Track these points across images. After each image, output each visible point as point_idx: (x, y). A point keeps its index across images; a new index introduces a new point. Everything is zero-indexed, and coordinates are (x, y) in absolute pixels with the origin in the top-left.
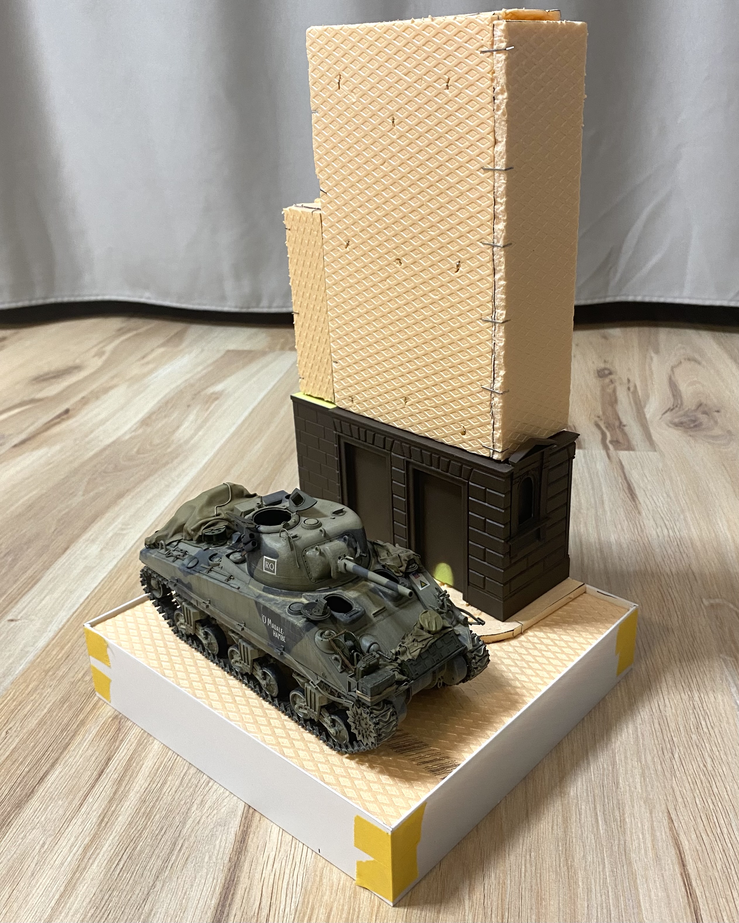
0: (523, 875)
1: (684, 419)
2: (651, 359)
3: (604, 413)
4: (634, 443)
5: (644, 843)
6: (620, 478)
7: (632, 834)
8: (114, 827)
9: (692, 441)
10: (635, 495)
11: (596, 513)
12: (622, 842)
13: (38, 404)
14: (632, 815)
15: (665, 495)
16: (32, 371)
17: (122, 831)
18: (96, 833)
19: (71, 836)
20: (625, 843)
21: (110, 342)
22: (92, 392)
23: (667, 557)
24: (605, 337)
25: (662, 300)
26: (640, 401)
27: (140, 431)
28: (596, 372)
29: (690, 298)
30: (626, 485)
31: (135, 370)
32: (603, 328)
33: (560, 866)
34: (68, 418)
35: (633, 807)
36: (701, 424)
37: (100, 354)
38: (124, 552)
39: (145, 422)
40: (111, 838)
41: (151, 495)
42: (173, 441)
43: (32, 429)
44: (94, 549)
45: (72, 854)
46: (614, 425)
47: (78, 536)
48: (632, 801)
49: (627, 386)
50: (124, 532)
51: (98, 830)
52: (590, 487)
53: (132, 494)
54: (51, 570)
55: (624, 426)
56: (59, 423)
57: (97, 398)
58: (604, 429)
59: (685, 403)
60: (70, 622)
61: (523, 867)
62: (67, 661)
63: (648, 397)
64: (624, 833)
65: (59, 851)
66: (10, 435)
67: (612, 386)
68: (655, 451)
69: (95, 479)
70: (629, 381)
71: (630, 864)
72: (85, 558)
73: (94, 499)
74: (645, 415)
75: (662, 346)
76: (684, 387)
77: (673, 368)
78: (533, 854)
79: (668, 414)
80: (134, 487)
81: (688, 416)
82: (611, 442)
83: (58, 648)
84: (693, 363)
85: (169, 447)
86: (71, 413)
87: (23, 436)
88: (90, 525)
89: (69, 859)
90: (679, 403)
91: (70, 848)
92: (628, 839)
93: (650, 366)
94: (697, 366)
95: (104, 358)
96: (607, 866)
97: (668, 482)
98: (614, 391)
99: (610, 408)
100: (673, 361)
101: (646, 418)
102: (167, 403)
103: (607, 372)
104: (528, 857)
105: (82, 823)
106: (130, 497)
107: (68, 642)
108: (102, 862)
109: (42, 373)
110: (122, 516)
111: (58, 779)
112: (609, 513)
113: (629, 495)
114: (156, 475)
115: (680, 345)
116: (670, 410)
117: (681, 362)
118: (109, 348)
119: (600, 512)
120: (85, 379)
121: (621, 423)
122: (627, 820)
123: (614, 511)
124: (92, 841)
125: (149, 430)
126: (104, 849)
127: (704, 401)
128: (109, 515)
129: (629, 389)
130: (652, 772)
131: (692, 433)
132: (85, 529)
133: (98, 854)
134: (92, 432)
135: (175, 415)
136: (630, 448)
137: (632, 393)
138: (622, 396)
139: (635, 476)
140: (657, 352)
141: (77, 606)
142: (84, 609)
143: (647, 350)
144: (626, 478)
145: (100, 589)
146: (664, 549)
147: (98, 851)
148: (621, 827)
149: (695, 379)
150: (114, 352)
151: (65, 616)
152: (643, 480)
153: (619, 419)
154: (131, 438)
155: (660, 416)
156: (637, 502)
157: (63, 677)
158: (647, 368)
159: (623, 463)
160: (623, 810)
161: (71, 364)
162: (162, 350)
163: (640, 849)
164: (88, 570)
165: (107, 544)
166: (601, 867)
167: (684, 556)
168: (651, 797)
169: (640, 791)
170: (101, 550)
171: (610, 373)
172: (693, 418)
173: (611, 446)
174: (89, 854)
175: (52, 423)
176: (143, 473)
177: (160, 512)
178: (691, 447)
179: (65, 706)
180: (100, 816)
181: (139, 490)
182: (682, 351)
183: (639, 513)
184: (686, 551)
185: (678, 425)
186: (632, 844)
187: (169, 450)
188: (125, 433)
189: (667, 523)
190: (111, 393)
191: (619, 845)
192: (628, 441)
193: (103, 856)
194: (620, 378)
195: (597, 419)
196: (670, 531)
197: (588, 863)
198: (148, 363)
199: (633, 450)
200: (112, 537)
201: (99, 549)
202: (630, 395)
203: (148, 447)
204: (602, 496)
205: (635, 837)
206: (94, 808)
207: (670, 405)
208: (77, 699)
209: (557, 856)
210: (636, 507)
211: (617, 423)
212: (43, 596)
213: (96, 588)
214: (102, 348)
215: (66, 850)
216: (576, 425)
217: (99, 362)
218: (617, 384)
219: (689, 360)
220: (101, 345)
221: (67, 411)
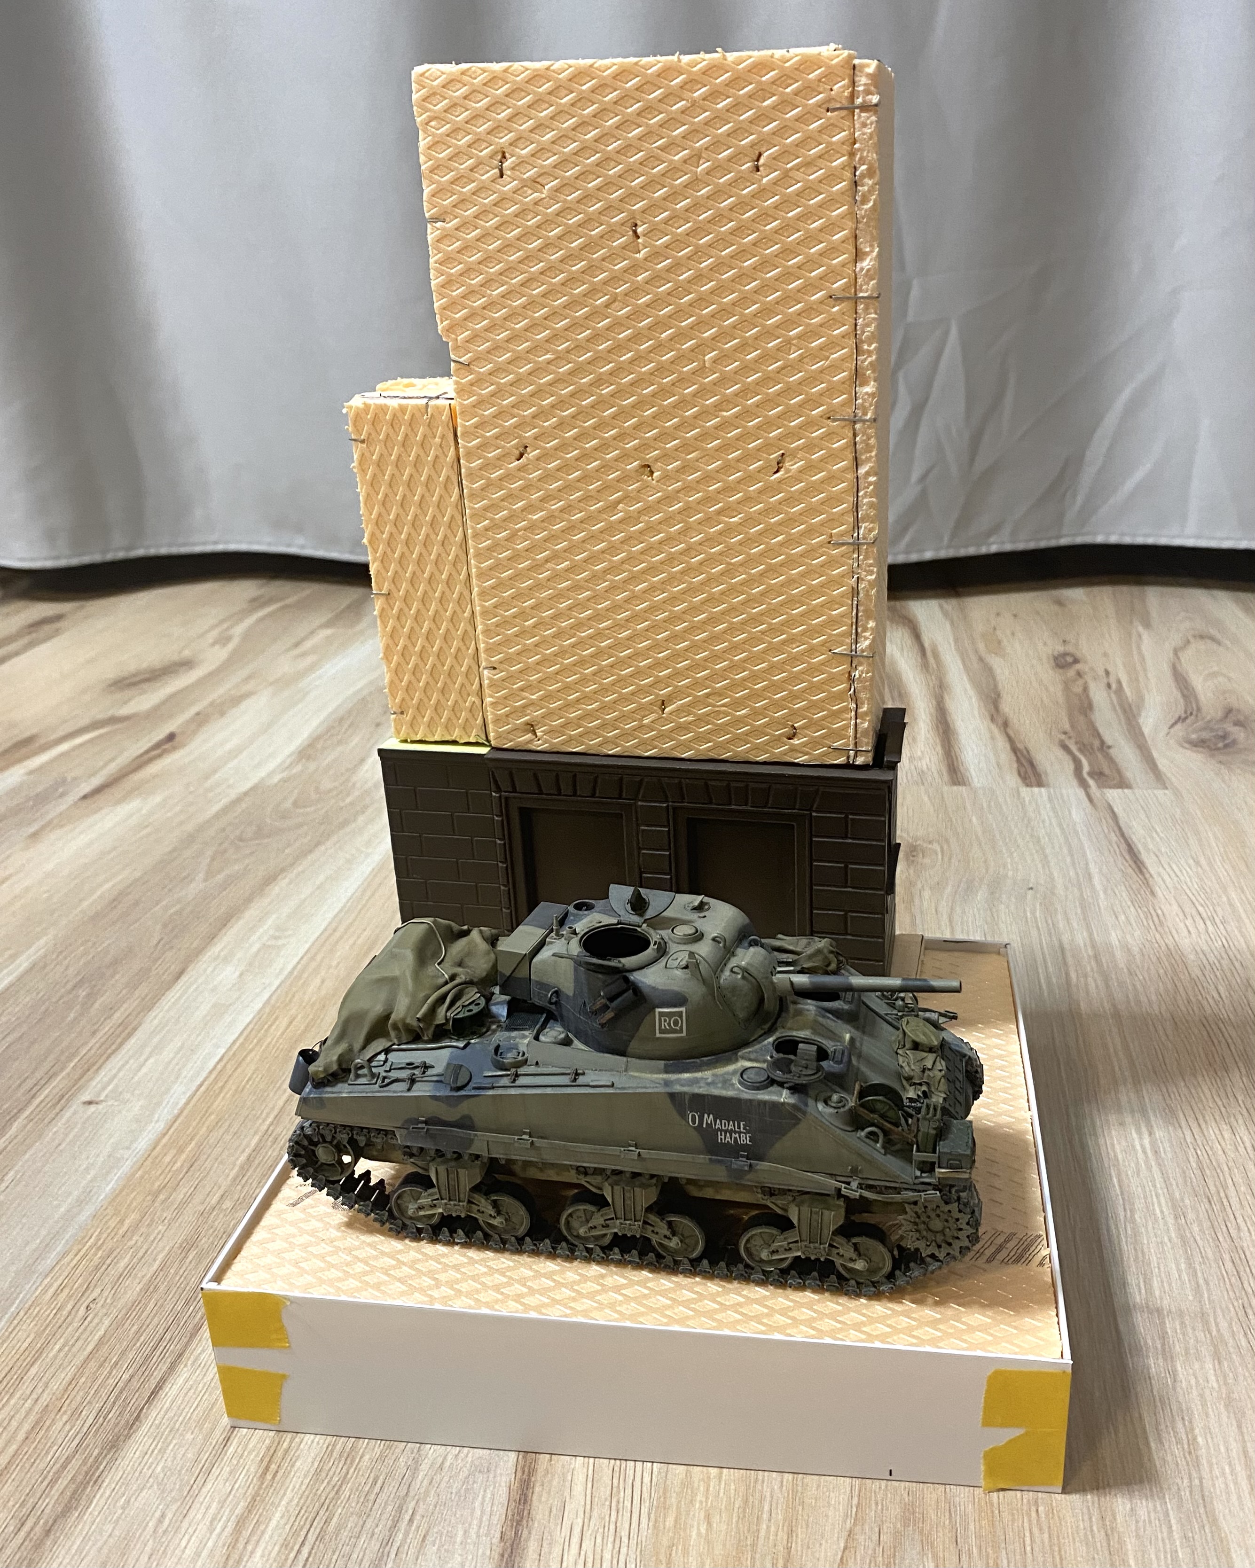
0: (1028, 1548)
1: (1205, 735)
2: (1140, 636)
3: (1073, 726)
4: (1128, 775)
5: (1236, 1483)
6: (1113, 834)
7: (1211, 1465)
8: (288, 1481)
9: (1224, 770)
10: (1142, 863)
11: (1082, 895)
12: (1196, 1482)
13: (120, 726)
14: (1207, 1429)
15: (1191, 862)
16: (109, 670)
17: (304, 1487)
18: (257, 1494)
19: (213, 1500)
20: (1201, 1482)
21: (241, 620)
22: (212, 704)
23: (1208, 967)
24: (1060, 603)
25: (1150, 541)
26: (1130, 706)
27: (298, 768)
28: (1052, 661)
29: (1198, 537)
30: (1123, 846)
31: (285, 666)
32: (1055, 587)
33: (1092, 1531)
34: (175, 748)
35: (1207, 1415)
36: (1234, 742)
37: (223, 640)
38: (282, 977)
39: (306, 753)
40: (284, 1503)
41: (322, 878)
42: (354, 784)
43: (113, 768)
44: (229, 974)
45: (214, 1536)
46: (1092, 745)
47: (199, 952)
48: (1204, 1404)
49: (1105, 681)
50: (280, 942)
51: (260, 1488)
52: (1065, 850)
53: (291, 875)
54: (152, 1014)
55: (1109, 747)
56: (159, 756)
57: (222, 714)
58: (1077, 753)
59: (1204, 709)
60: (191, 1105)
61: (1027, 1534)
62: (190, 1174)
63: (1141, 699)
64: (1198, 1465)
65: (191, 1531)
66: (75, 779)
67: (1080, 682)
68: (1167, 788)
69: (225, 851)
70: (1107, 673)
71: (1214, 1522)
72: (213, 990)
73: (224, 886)
74: (1140, 729)
75: (1154, 614)
76: (1198, 682)
77: (1176, 652)
78: (1041, 1509)
79: (1179, 726)
80: (292, 865)
81: (1212, 730)
82: (1091, 774)
83: (173, 1152)
84: (1209, 641)
85: (348, 795)
86: (177, 739)
87: (96, 782)
88: (220, 930)
89: (210, 1544)
90: (1194, 706)
91: (211, 1522)
92: (1206, 1475)
93: (1139, 647)
94: (1215, 646)
95: (231, 646)
96: (1174, 1528)
97: (1193, 841)
98: (1086, 689)
99: (1082, 718)
100: (1175, 639)
101: (1142, 734)
102: (341, 720)
103: (1069, 659)
104: (1034, 1514)
105: (230, 1473)
106: (287, 880)
107: (192, 1139)
108: (269, 1548)
109: (126, 674)
110: (274, 916)
111: (182, 1394)
112: (1101, 893)
113: (1134, 866)
114: (329, 844)
115: (1183, 614)
116: (1180, 720)
117: (1188, 642)
118: (239, 630)
119: (1087, 893)
120: (201, 682)
121: (1103, 742)
122: (1200, 1440)
123: (1109, 891)
124: (249, 1509)
125: (312, 766)
126: (273, 1523)
127: (1235, 705)
128: (251, 913)
129: (1109, 686)
130: (1232, 1350)
131: (1222, 758)
132: (211, 938)
133: (263, 1533)
134: (215, 771)
135: (355, 740)
136: (1123, 784)
137: (1115, 692)
138: (1099, 695)
139: (1138, 833)
140: (1147, 625)
141: (204, 1074)
142: (216, 1080)
143: (1131, 622)
144: (1123, 835)
145: (242, 1044)
146: (1201, 956)
147: (262, 1527)
148: (1190, 1453)
149: (1216, 669)
150: (247, 636)
151: (184, 1093)
152: (1152, 838)
153: (1099, 736)
154: (284, 781)
155: (1166, 730)
156: (1147, 876)
157: (184, 1203)
158: (1134, 648)
159: (1116, 810)
160: (1190, 1422)
161: (176, 658)
162: (329, 632)
163: (1228, 1493)
164: (219, 1010)
165: (250, 964)
166: (1165, 1530)
167: (1237, 965)
168: (1236, 1396)
169: (1215, 1385)
170: (241, 975)
171: (1076, 661)
172: (1221, 733)
173: (1091, 782)
174: (246, 1534)
175: (146, 757)
176: (306, 841)
177: (340, 905)
178: (1224, 781)
179: (191, 1257)
180: (262, 1461)
181: (300, 869)
182: (1187, 624)
183: (1153, 893)
184: (1239, 957)
185: (1198, 744)
186: (1214, 1485)
187: (348, 800)
188: (273, 772)
189: (1200, 909)
190: (243, 705)
191: (1191, 1487)
192: (1119, 772)
193: (271, 1537)
194: (1092, 669)
195: (1063, 737)
196: (1208, 923)
197: (1141, 1524)
198: (304, 655)
199: (1129, 786)
200: (259, 951)
201: (237, 973)
202: (1113, 696)
203: (314, 796)
204: (1087, 864)
205: (1217, 1472)
206: (250, 1446)
207: (1180, 711)
208: (212, 1243)
209: (1085, 1510)
210: (1148, 884)
211: (1097, 743)
212: (142, 1059)
213: (234, 1042)
214: (228, 629)
215: (203, 1528)
216: (1031, 748)
217: (221, 654)
218: (1088, 678)
219: (1202, 637)
220: (225, 626)
221: (171, 737)
